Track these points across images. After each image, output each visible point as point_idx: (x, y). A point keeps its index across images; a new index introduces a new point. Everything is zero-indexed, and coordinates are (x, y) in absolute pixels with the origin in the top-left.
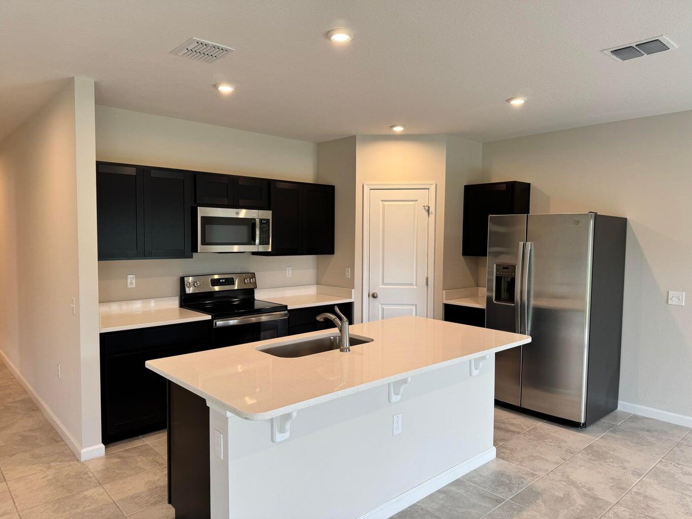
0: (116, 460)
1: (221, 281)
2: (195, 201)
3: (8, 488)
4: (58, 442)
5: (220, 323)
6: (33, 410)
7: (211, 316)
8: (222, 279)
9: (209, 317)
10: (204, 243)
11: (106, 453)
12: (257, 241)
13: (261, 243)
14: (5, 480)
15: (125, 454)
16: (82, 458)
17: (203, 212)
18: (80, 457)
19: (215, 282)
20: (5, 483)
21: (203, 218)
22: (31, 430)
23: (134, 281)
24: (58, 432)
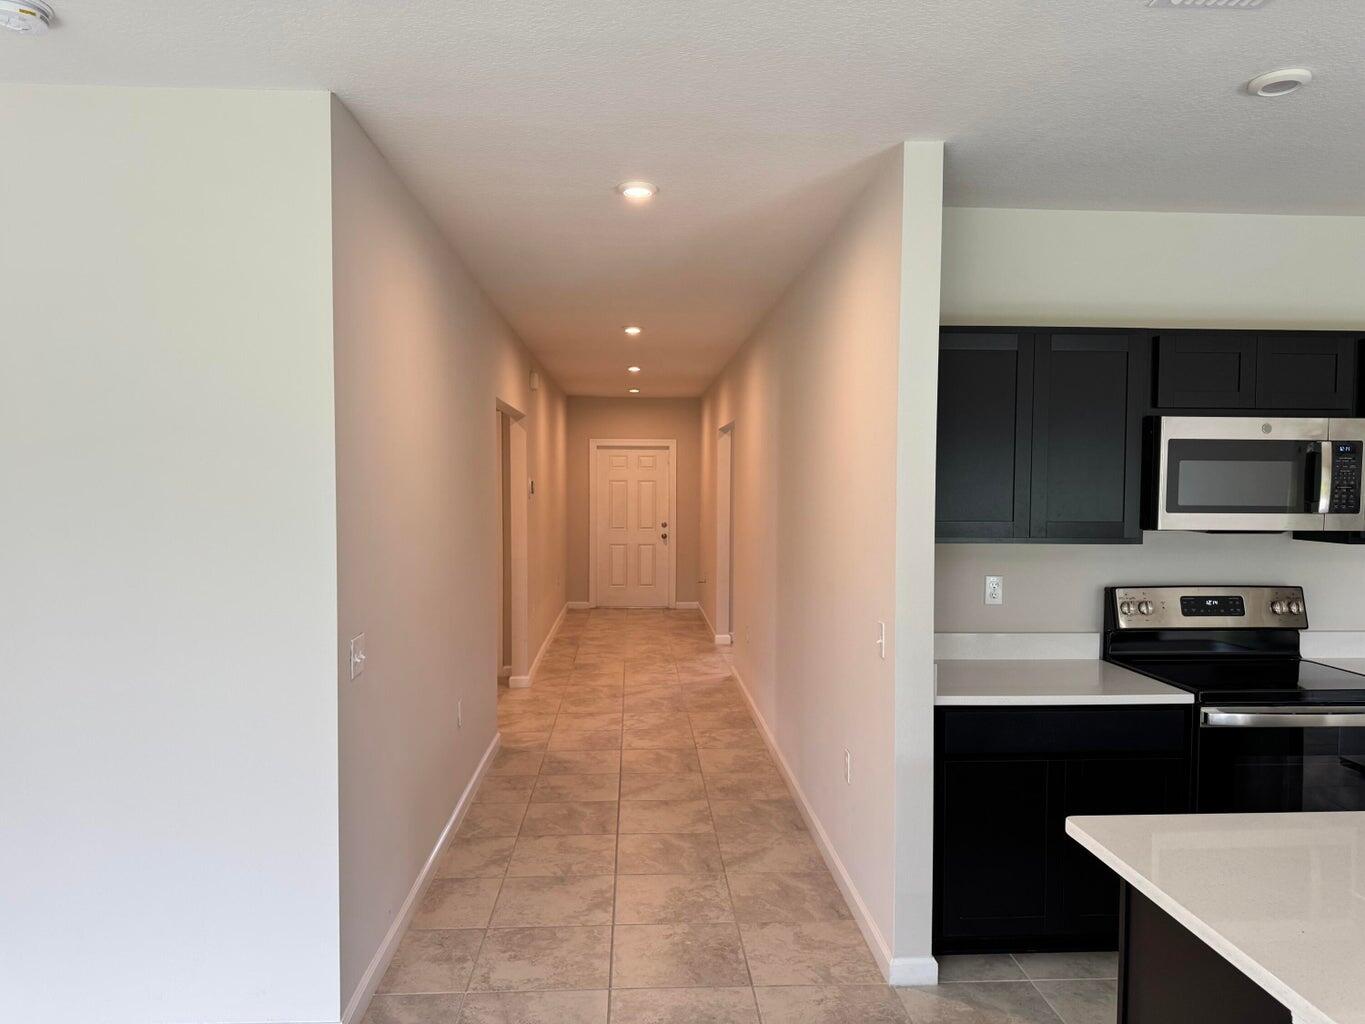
0: (963, 1008)
1: (1209, 603)
2: (1154, 404)
3: (756, 1004)
4: (841, 917)
5: (1218, 717)
6: (799, 829)
7: (1193, 696)
8: (1213, 598)
9: (1188, 698)
10: (1173, 507)
11: (939, 978)
12: (1324, 503)
13: (1334, 508)
14: (752, 984)
15: (982, 997)
16: (891, 978)
17: (1174, 428)
18: (888, 977)
19: (1191, 606)
20: (750, 988)
21: (1172, 442)
22: (795, 875)
23: (999, 592)
24: (842, 892)
